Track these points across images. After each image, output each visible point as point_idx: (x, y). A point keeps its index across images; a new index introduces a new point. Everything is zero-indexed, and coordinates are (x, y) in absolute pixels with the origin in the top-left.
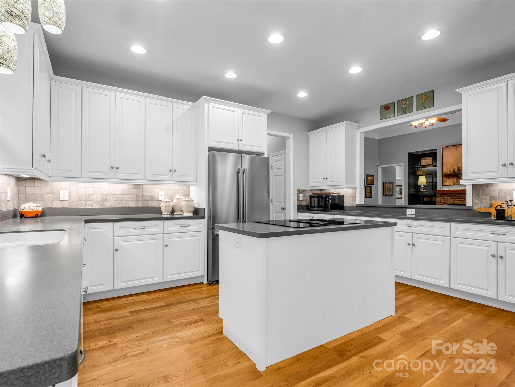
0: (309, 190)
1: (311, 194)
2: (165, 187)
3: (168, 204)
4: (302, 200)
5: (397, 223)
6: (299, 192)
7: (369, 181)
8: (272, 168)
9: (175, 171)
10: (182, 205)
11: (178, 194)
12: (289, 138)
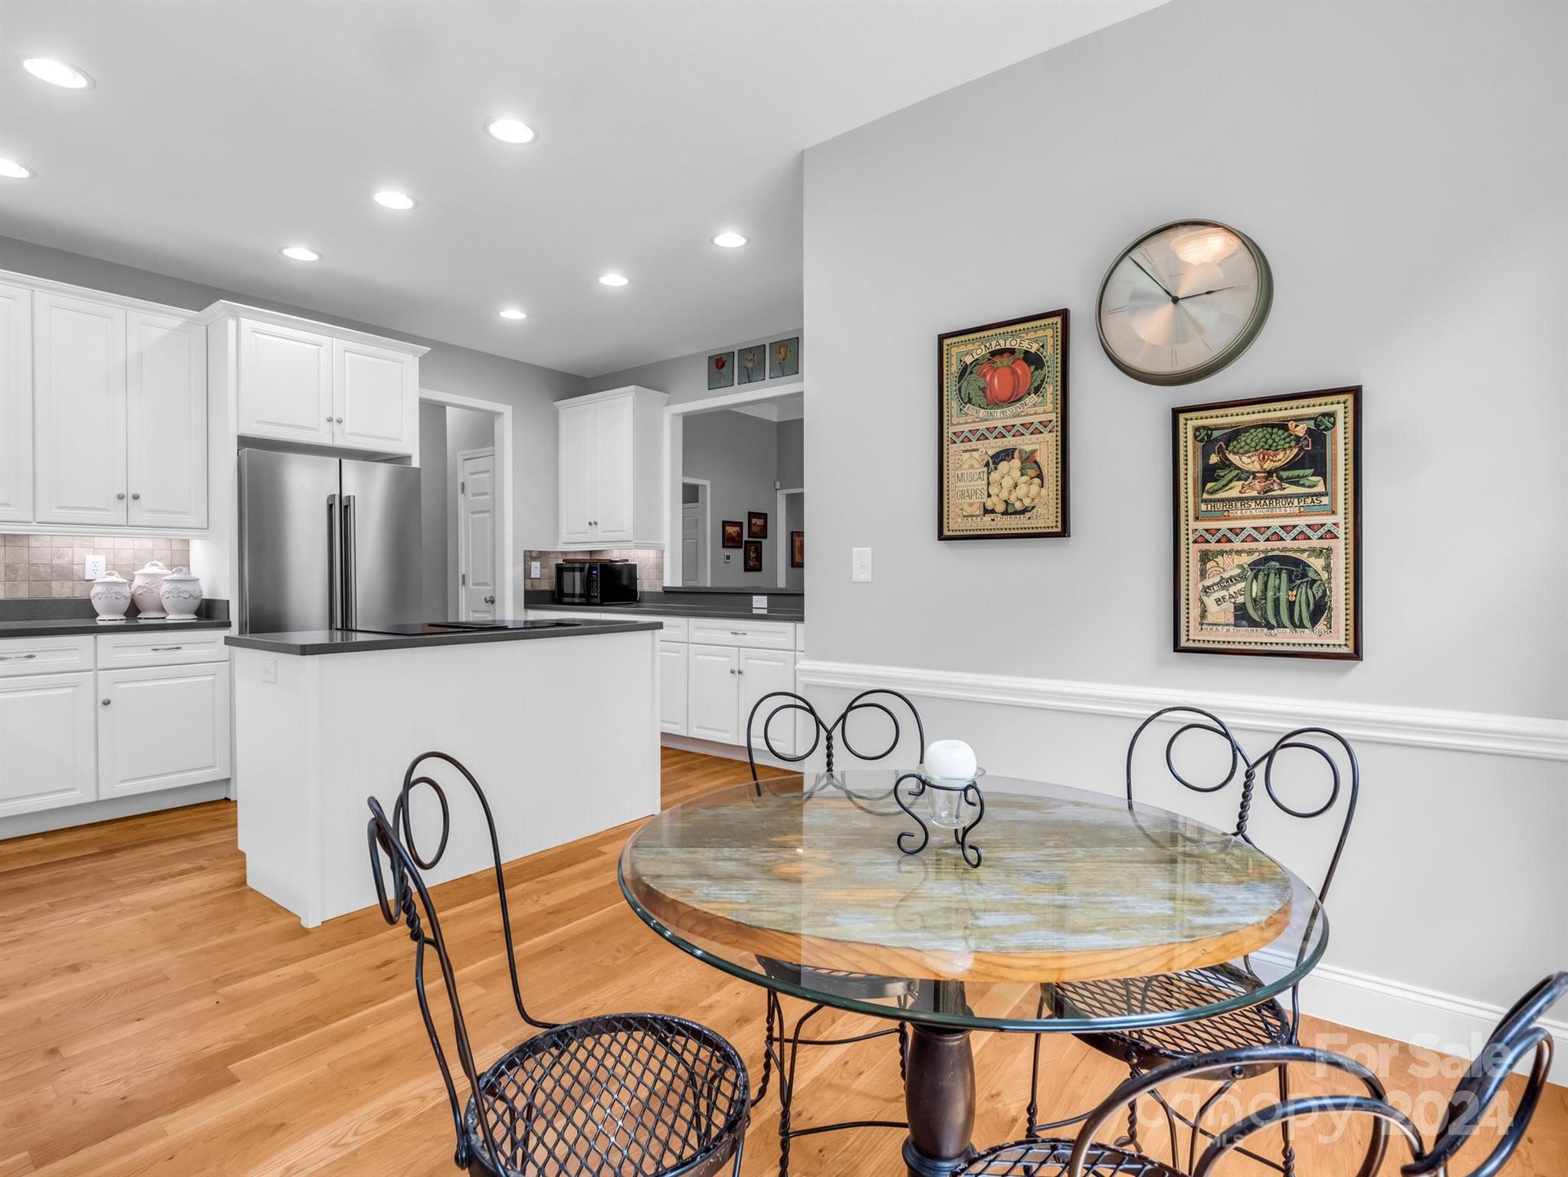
0: (558, 552)
1: (561, 561)
2: (107, 542)
3: (116, 589)
4: (539, 577)
5: (662, 623)
6: (529, 556)
7: (754, 529)
8: (463, 492)
9: (136, 497)
10: (161, 593)
11: (149, 563)
12: (500, 414)
